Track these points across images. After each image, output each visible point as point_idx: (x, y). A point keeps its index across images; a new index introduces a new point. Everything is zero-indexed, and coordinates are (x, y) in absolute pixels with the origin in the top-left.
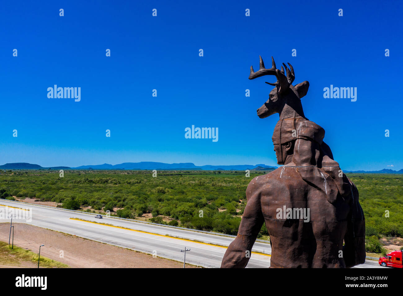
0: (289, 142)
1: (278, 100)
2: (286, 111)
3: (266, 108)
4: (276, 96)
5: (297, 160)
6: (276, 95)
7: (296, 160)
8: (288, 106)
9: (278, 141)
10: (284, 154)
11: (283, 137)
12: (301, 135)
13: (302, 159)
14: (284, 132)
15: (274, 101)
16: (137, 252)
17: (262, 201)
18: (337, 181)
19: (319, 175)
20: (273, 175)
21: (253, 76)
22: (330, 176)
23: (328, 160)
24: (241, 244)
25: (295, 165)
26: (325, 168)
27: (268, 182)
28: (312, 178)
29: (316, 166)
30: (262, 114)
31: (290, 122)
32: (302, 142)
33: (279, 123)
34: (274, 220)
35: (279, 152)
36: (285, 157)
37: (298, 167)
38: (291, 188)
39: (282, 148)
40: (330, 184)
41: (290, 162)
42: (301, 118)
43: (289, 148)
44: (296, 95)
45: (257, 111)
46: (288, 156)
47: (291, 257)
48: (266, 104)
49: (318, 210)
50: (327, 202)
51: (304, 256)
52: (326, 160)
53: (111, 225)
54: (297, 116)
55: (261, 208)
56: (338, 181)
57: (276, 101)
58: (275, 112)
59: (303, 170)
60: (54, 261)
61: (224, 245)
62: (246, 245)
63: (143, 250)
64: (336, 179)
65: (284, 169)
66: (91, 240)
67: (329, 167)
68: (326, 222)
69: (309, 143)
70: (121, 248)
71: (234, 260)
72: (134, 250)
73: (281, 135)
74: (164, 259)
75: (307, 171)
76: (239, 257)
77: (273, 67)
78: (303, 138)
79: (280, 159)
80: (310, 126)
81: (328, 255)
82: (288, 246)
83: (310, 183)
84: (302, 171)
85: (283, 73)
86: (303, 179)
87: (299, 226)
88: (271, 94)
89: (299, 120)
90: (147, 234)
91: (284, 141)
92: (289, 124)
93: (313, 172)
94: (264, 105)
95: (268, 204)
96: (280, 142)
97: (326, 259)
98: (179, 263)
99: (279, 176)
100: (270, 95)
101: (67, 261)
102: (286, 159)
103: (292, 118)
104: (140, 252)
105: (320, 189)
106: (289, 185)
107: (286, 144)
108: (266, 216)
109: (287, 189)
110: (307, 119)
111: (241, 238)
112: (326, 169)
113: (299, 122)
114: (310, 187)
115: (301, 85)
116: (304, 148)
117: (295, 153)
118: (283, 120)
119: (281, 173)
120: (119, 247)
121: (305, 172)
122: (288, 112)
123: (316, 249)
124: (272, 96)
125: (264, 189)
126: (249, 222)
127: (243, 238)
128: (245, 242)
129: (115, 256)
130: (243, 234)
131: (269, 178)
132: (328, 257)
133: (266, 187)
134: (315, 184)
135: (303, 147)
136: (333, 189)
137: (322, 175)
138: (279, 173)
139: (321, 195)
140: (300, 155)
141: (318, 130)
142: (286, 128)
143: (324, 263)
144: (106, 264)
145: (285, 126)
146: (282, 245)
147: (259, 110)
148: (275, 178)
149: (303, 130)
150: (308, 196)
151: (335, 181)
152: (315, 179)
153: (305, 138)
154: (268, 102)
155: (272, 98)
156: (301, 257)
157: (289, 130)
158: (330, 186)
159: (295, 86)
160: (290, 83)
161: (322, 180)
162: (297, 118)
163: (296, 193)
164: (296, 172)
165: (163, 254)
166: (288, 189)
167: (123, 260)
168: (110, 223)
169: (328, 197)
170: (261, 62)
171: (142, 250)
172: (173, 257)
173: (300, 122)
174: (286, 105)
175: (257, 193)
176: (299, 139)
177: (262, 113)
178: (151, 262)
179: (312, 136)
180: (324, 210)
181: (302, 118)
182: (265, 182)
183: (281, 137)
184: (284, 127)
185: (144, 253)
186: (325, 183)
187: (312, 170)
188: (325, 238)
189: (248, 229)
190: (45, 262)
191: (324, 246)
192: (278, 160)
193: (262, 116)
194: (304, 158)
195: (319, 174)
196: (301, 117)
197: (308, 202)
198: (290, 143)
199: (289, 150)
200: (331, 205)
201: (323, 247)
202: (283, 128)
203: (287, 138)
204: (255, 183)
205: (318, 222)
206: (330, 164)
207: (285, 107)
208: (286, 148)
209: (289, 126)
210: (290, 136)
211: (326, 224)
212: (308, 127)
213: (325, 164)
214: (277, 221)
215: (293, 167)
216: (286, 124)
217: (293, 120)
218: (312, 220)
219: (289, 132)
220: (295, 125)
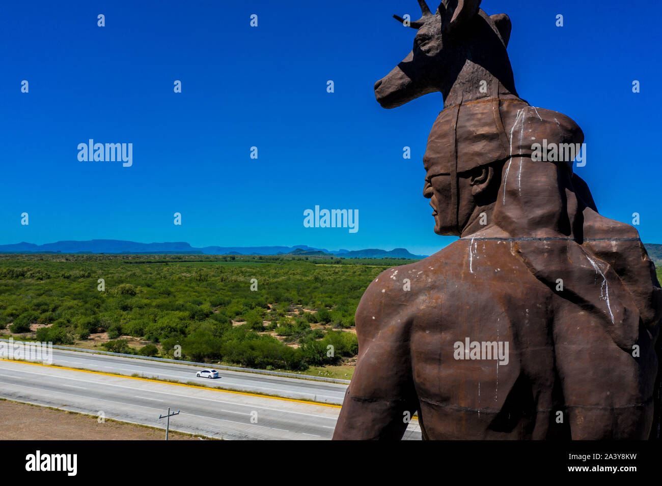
0: (486, 166)
1: (440, 52)
2: (468, 81)
3: (405, 76)
4: (437, 39)
5: (514, 220)
6: (436, 36)
7: (509, 218)
8: (476, 66)
9: (449, 164)
10: (464, 203)
11: (466, 154)
12: (524, 144)
13: (532, 216)
14: (467, 139)
15: (429, 55)
16: (71, 413)
19: (585, 265)
22: (613, 269)
23: (597, 219)
25: (505, 235)
26: (593, 243)
27: (433, 287)
28: (567, 274)
29: (571, 237)
30: (392, 94)
31: (483, 109)
32: (530, 164)
33: (449, 115)
34: (459, 411)
36: (467, 211)
37: (517, 241)
38: (510, 304)
39: (460, 184)
40: (616, 292)
41: (485, 225)
43: (483, 186)
45: (376, 87)
46: (477, 208)
48: (403, 66)
50: (614, 346)
54: (504, 94)
55: (409, 370)
57: (438, 55)
58: (432, 90)
59: (537, 248)
63: (84, 409)
64: (631, 278)
65: (473, 245)
67: (609, 239)
68: (612, 409)
69: (552, 168)
70: (37, 406)
72: (64, 409)
73: (456, 146)
74: (126, 425)
75: (550, 252)
79: (448, 219)
80: (549, 120)
84: (534, 252)
86: (538, 277)
87: (537, 425)
88: (423, 35)
89: (513, 105)
90: (94, 374)
91: (465, 165)
92: (484, 116)
93: (568, 255)
94: (397, 69)
95: (435, 358)
96: (454, 168)
98: (157, 432)
99: (465, 267)
100: (419, 37)
102: (471, 218)
103: (489, 98)
104: (77, 413)
105: (590, 308)
107: (474, 172)
108: (428, 394)
112: (594, 246)
113: (514, 110)
116: (537, 182)
117: (503, 198)
118: (460, 105)
119: (471, 259)
120: (32, 405)
124: (423, 40)
125: (422, 307)
126: (371, 415)
131: (434, 272)
133: (428, 302)
134: (576, 291)
135: (534, 179)
136: (626, 307)
137: (593, 262)
138: (464, 258)
139: (593, 324)
140: (526, 202)
141: (571, 131)
142: (475, 125)
145: (468, 120)
147: (380, 84)
148: (456, 275)
149: (530, 130)
150: (557, 329)
151: (623, 283)
152: (577, 275)
154: (409, 58)
155: (424, 45)
157: (482, 133)
158: (618, 297)
159: (488, 15)
161: (594, 278)
162: (505, 98)
163: (527, 321)
164: (514, 255)
165: (125, 415)
166: (502, 310)
169: (619, 332)
171: (81, 408)
172: (146, 420)
174: (468, 61)
175: (397, 321)
176: (518, 156)
177: (391, 90)
180: (608, 372)
182: (421, 286)
183: (456, 152)
184: (468, 124)
185: (85, 415)
186: (604, 288)
187: (564, 250)
193: (390, 101)
194: (539, 212)
195: (584, 261)
197: (556, 346)
198: (487, 170)
199: (484, 190)
202: (465, 126)
203: (479, 154)
204: (391, 290)
205: (591, 410)
206: (611, 232)
207: (464, 68)
208: (472, 185)
209: (483, 121)
210: (488, 148)
211: (614, 413)
212: (544, 122)
213: (593, 231)
214: (467, 411)
215: (501, 239)
216: (472, 115)
217: (494, 102)
218: (572, 405)
219: (483, 137)
220: (503, 117)
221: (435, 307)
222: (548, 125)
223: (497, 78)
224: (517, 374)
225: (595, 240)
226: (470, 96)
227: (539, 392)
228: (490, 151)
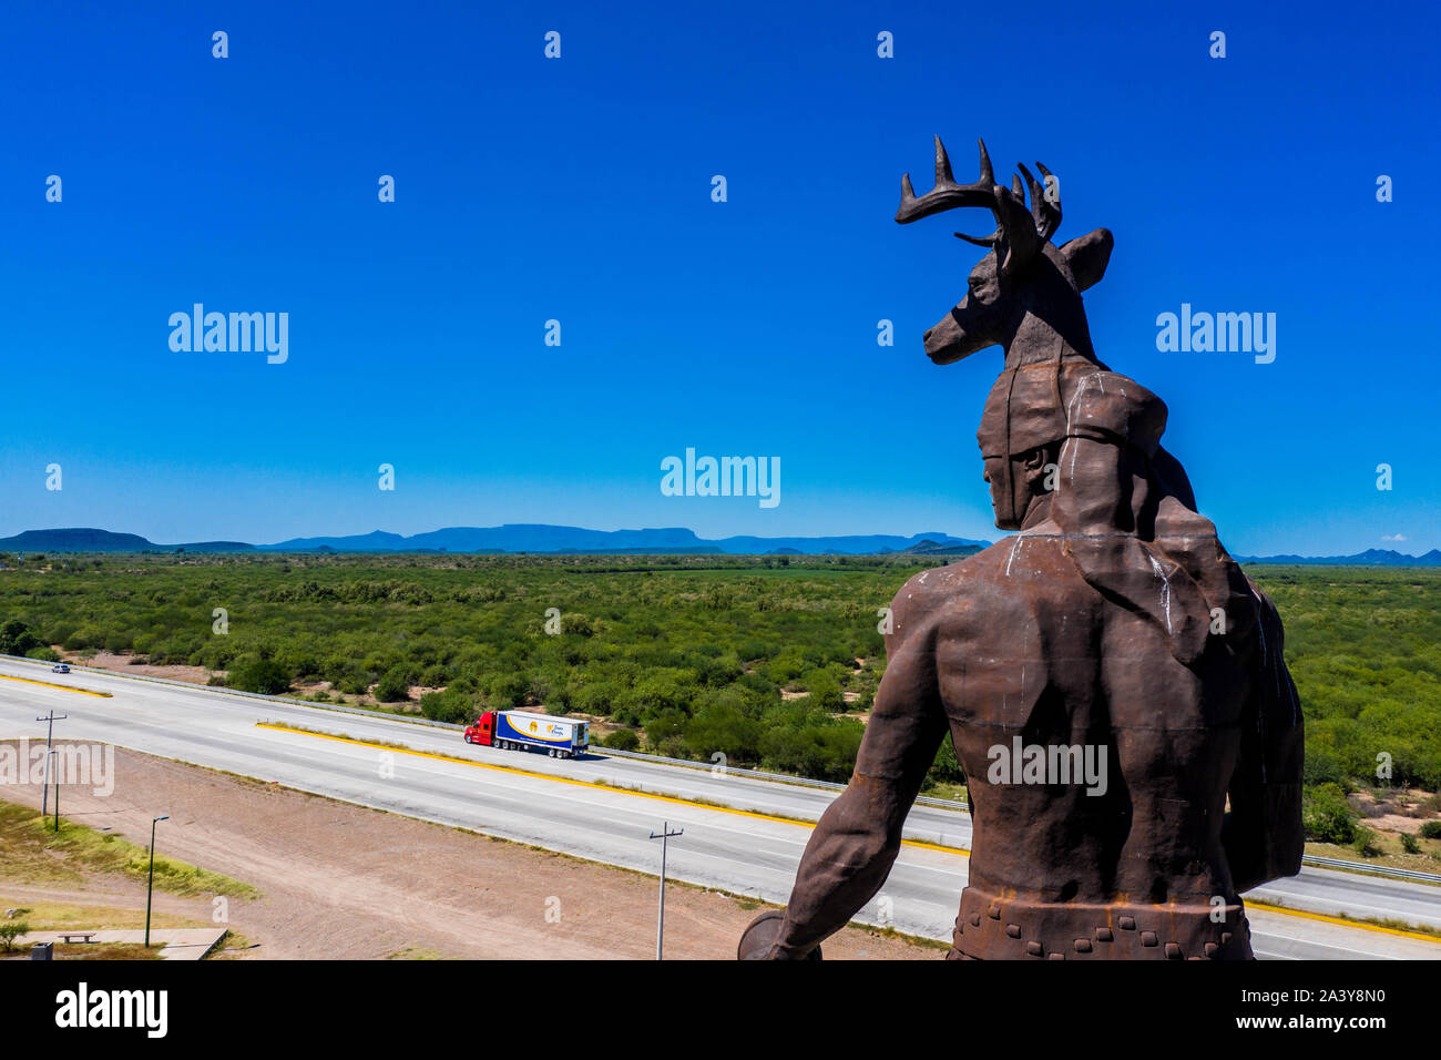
0: (1039, 448)
1: (998, 299)
2: (1028, 339)
3: (958, 327)
4: (993, 283)
5: (1067, 513)
6: (991, 280)
7: (1062, 511)
8: (1038, 320)
9: (1001, 445)
10: (1019, 491)
11: (1019, 432)
12: (1083, 421)
13: (1084, 509)
14: (1020, 414)
15: (984, 302)
16: (495, 839)
17: (939, 657)
18: (1208, 586)
19: (1142, 567)
20: (981, 565)
21: (912, 211)
22: (1185, 571)
23: (1176, 511)
24: (865, 810)
25: (1058, 531)
26: (1165, 540)
27: (962, 592)
28: (1120, 577)
29: (1135, 533)
30: (944, 349)
31: (1041, 377)
32: (1087, 447)
33: (1002, 382)
34: (984, 726)
35: (1001, 484)
36: (1023, 502)
37: (1069, 539)
38: (1044, 610)
39: (1015, 470)
40: (1183, 598)
41: (1041, 519)
42: (1084, 363)
43: (1038, 472)
44: (1064, 279)
45: (926, 339)
46: (1035, 497)
47: (1043, 853)
48: (957, 313)
49: (1140, 689)
50: (1172, 660)
51: (1085, 850)
52: (1171, 511)
53: (400, 747)
54: (1069, 355)
55: (935, 683)
56: (1211, 586)
57: (993, 303)
58: (991, 343)
59: (1087, 547)
60: (203, 870)
61: (801, 817)
62: (884, 811)
63: (517, 834)
64: (1206, 582)
65: (1019, 543)
66: (333, 800)
67: (1182, 536)
68: (1166, 731)
69: (1111, 451)
70: (438, 825)
71: (841, 865)
72: (484, 832)
73: (1009, 422)
74: (589, 865)
75: (1101, 551)
76: (859, 855)
77: (983, 177)
78: (1089, 433)
79: (1006, 510)
80: (1115, 392)
81: (1172, 843)
82: (1033, 814)
83: (1110, 596)
84: (1083, 552)
85: (1018, 201)
86: (1087, 581)
88: (977, 278)
89: (1077, 370)
90: (528, 777)
91: (1018, 447)
92: (1041, 386)
93: (1125, 555)
94: (950, 316)
95: (960, 669)
96: (1005, 450)
97: (1165, 859)
98: (643, 879)
99: (1001, 570)
100: (973, 278)
101: (250, 872)
102: (1028, 510)
103: (1050, 362)
104: (504, 841)
105: (1146, 616)
106: (1038, 601)
107: (1028, 455)
108: (955, 711)
109: (1031, 615)
110: (1104, 368)
111: (867, 787)
112: (1166, 544)
113: (1075, 377)
114: (1111, 606)
115: (1083, 244)
116: (1092, 468)
117: (1058, 487)
118: (1017, 369)
119: (1011, 560)
120: (430, 823)
121: (1096, 555)
122: (1035, 341)
123: (1130, 825)
124: (977, 283)
125: (950, 614)
126: (893, 733)
127: (872, 787)
128: (879, 802)
129: (418, 856)
130: (873, 774)
131: (966, 575)
132: (1170, 853)
133: (955, 609)
134: (1130, 597)
135: (1089, 465)
136: (1193, 615)
137: (1156, 564)
138: (1002, 559)
139: (1150, 635)
140: (1079, 493)
141: (1143, 404)
142: (1029, 397)
143: (1158, 872)
144: (388, 883)
145: (1023, 390)
146: (1009, 810)
147: (930, 334)
148: (989, 578)
149: (1088, 406)
150: (1106, 640)
151: (1201, 588)
152: (1132, 578)
153: (1099, 435)
154: (963, 304)
155: (977, 291)
156: (1075, 851)
157: (1037, 407)
158: (1183, 604)
159: (1061, 248)
160: (1043, 235)
161: (1154, 582)
162: (1069, 362)
163: (1063, 629)
164: (1064, 554)
165: (586, 847)
166: (1033, 616)
167: (448, 869)
168: (397, 741)
169: (1176, 644)
170: (940, 159)
171: (510, 832)
172: (623, 858)
173: (1079, 377)
174: (1028, 313)
175: (922, 629)
176: (1073, 436)
177: (942, 344)
178: (546, 873)
179: (1120, 426)
180: (1163, 688)
181: (1087, 364)
182: (950, 590)
183: (1009, 429)
184: (1022, 395)
185: (519, 844)
186: (1165, 593)
187: (1119, 549)
188: (1161, 789)
189: (889, 757)
190: (172, 874)
191: (1157, 815)
192: (999, 512)
193: (942, 356)
194: (1092, 505)
195: (1144, 563)
196: (1081, 358)
197: (1104, 659)
198: (1041, 454)
199: (1039, 477)
200: (1184, 672)
201: (1155, 818)
202: (1019, 398)
203: (1032, 434)
204: (918, 596)
205: (1139, 730)
206: (1184, 527)
207: (1024, 322)
208: (1027, 471)
209: (1039, 392)
210: (1042, 426)
211: (1166, 736)
212: (1107, 395)
213: (1166, 526)
214: (992, 726)
215: (1052, 536)
216: (1028, 384)
217: (1054, 368)
218: (1119, 725)
219: (1038, 412)
220: (1062, 387)
221: (961, 614)
222: (1111, 400)
223: (1062, 335)
224: (1043, 685)
225: (1166, 537)
226: (1029, 359)
227: (1073, 708)
228: (1044, 430)
